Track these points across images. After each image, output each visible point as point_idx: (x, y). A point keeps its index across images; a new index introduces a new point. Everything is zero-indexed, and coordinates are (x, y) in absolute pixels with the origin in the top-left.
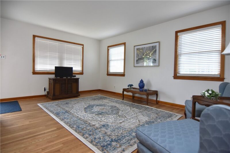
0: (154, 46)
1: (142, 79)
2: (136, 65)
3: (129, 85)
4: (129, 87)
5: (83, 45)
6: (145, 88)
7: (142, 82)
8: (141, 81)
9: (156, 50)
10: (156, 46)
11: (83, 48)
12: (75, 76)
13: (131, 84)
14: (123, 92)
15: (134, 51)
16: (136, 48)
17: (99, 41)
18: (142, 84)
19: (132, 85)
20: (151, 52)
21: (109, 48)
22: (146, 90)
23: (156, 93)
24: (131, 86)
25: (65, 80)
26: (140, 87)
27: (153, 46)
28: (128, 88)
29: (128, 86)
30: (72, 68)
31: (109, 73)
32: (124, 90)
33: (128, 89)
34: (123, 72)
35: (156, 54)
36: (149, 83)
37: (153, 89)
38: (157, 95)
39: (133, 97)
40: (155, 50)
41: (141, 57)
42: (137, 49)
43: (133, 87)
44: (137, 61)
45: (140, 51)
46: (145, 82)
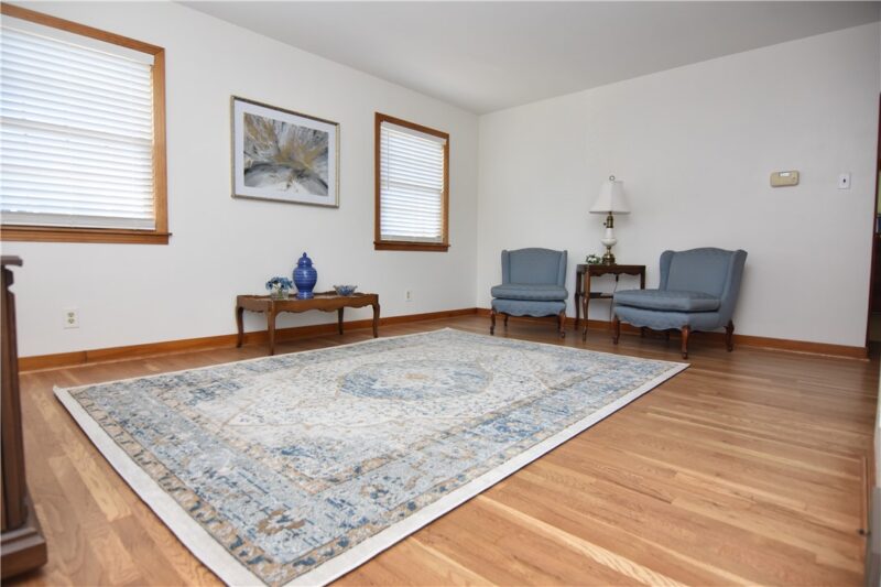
0: (320, 132)
1: (305, 255)
2: (243, 190)
3: (275, 280)
4: (275, 291)
7: (305, 263)
8: (301, 260)
9: (326, 151)
10: (326, 134)
16: (241, 107)
18: (305, 273)
26: (298, 285)
27: (315, 132)
34: (151, 216)
35: (327, 165)
40: (321, 146)
41: (266, 161)
44: (246, 171)
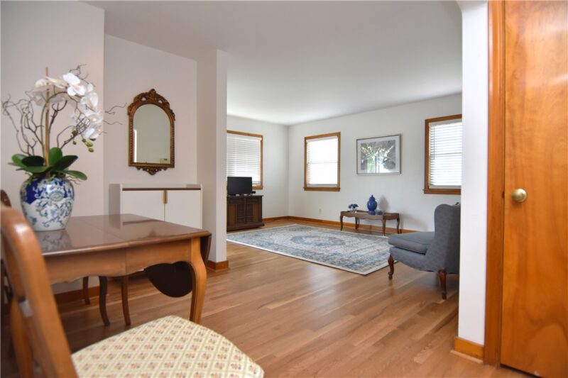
0: (391, 141)
1: (372, 195)
2: (360, 171)
3: (352, 205)
4: (352, 209)
5: (262, 137)
6: (378, 209)
7: (372, 199)
9: (395, 147)
10: (394, 141)
11: (262, 142)
12: (255, 192)
13: (354, 203)
14: (341, 218)
15: (357, 147)
16: (360, 142)
17: (287, 128)
18: (372, 204)
19: (356, 206)
20: (386, 150)
21: (307, 141)
22: (380, 213)
23: (396, 217)
24: (354, 207)
25: (238, 198)
26: (369, 208)
27: (389, 141)
28: (349, 210)
29: (350, 207)
30: (250, 178)
31: (308, 186)
32: (343, 214)
33: (349, 212)
34: (336, 183)
35: (395, 154)
36: (384, 202)
37: (392, 210)
38: (398, 220)
39: (357, 226)
40: (392, 147)
42: (363, 145)
43: (358, 208)
44: (361, 165)
45: (367, 148)
46: (377, 200)
